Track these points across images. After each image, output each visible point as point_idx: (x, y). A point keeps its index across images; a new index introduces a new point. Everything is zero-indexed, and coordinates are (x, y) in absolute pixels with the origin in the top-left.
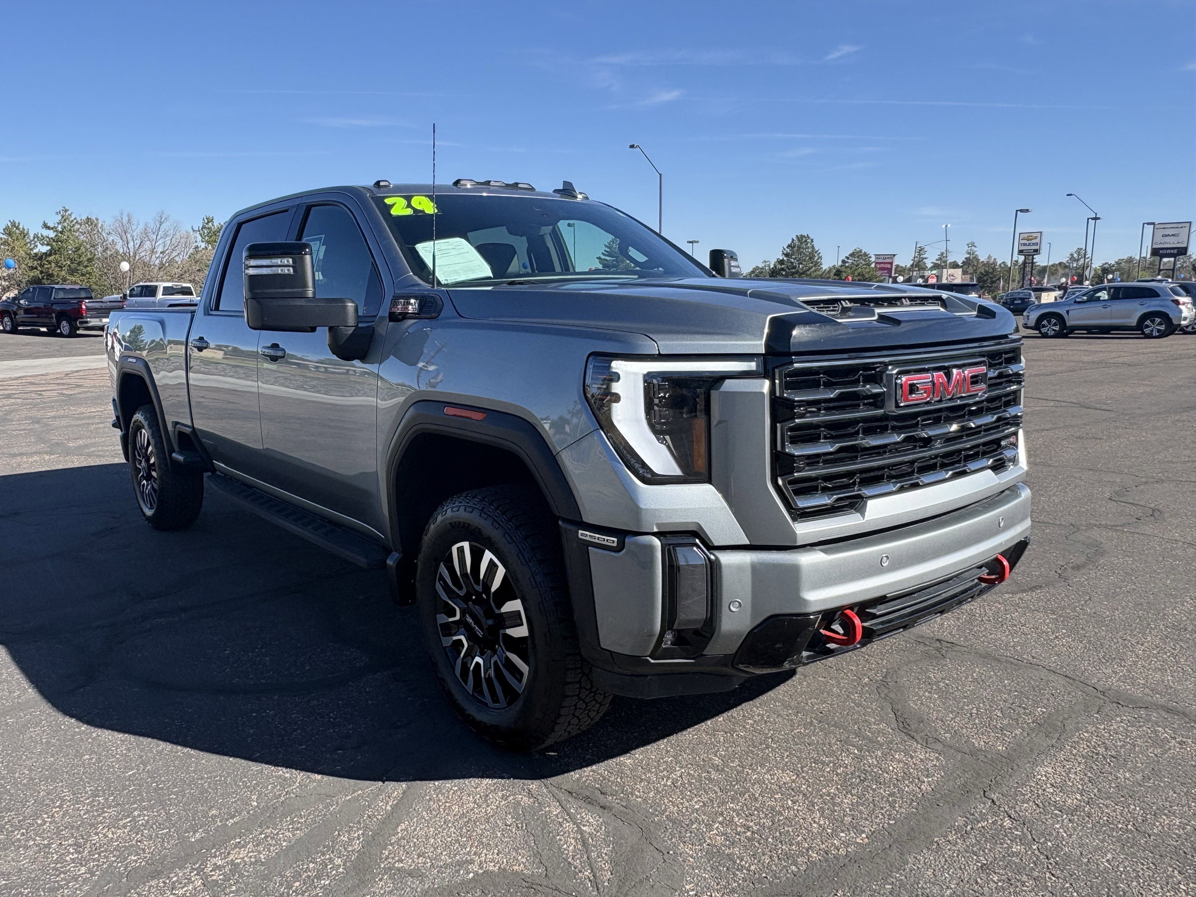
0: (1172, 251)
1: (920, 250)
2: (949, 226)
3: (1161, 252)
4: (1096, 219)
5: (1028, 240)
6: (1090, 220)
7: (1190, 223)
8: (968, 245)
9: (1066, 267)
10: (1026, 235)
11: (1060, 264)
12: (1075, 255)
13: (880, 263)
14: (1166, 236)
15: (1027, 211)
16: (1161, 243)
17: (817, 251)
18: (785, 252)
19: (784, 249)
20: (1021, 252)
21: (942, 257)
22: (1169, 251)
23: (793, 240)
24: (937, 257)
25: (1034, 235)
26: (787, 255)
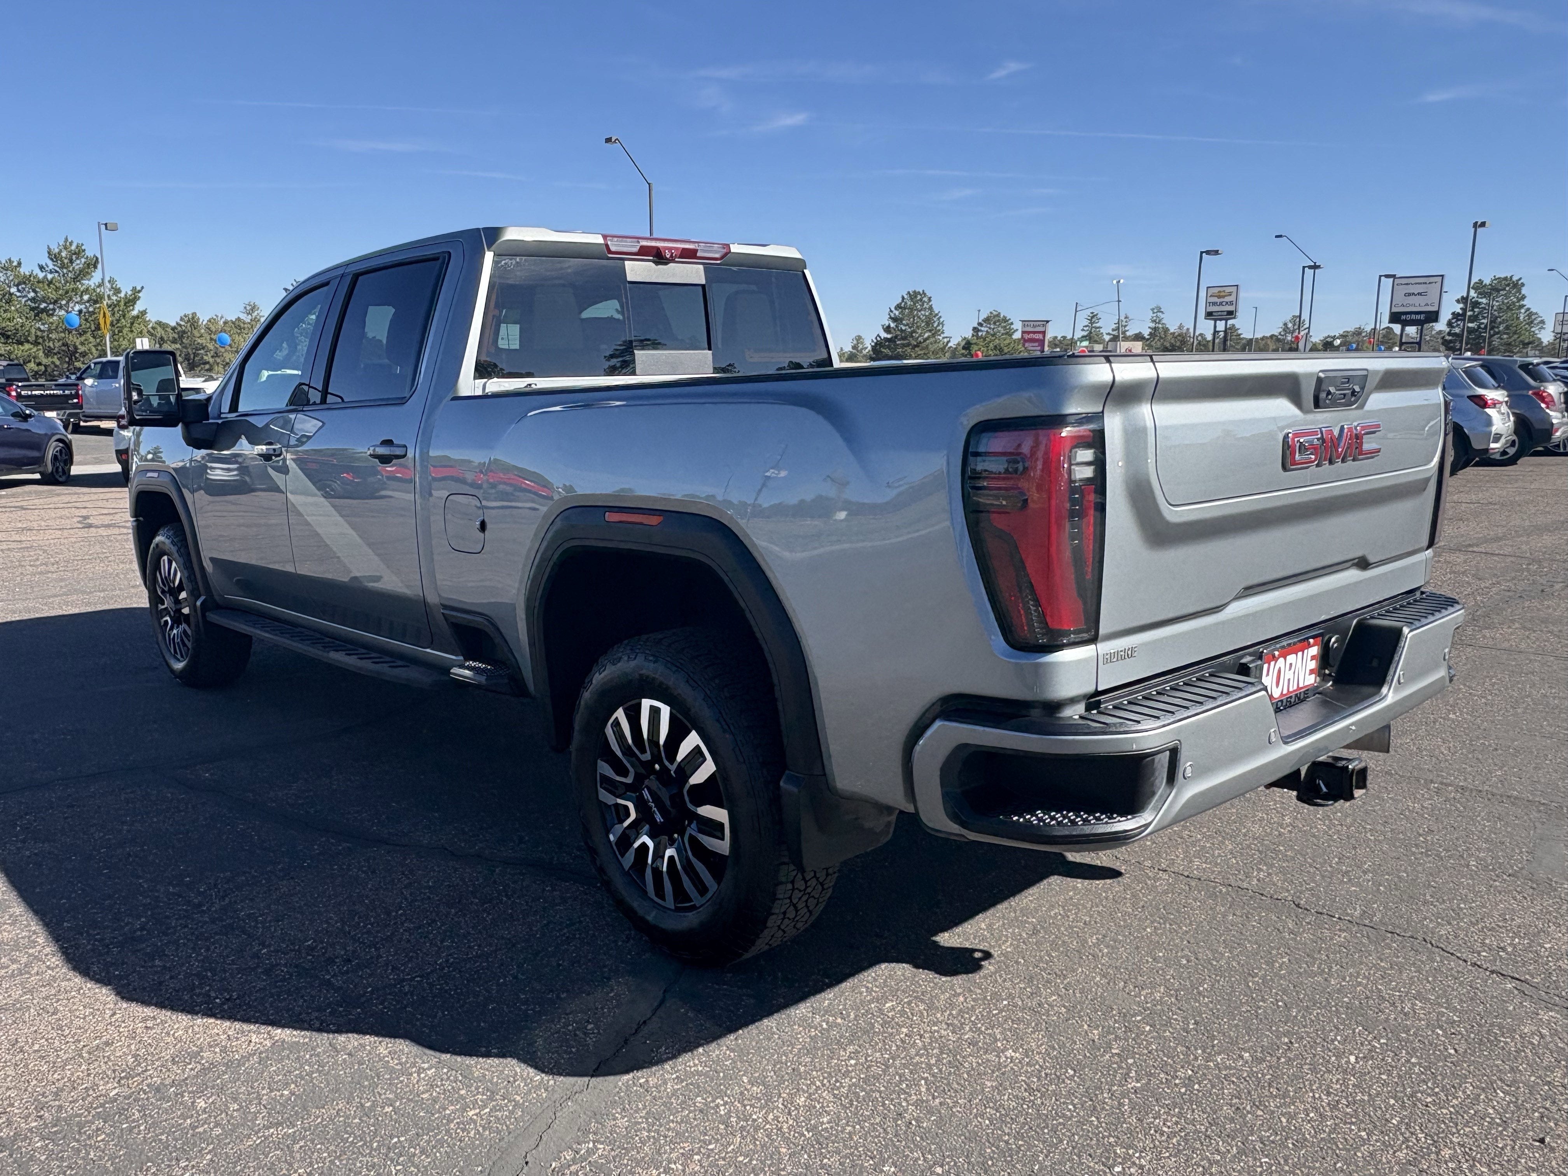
0: (1418, 317)
1: (1092, 317)
2: (1122, 281)
3: (1403, 317)
4: (1315, 267)
5: (1219, 297)
6: (1306, 269)
7: (1442, 276)
8: (1152, 310)
9: (1278, 340)
10: (1216, 290)
11: (1272, 336)
12: (1290, 325)
13: (1029, 333)
14: (1410, 294)
15: (1216, 252)
16: (1403, 305)
17: (937, 315)
18: (893, 316)
19: (891, 311)
20: (1209, 315)
21: (1120, 326)
22: (1413, 317)
23: (903, 298)
24: (1114, 326)
25: (1228, 290)
26: (895, 319)
